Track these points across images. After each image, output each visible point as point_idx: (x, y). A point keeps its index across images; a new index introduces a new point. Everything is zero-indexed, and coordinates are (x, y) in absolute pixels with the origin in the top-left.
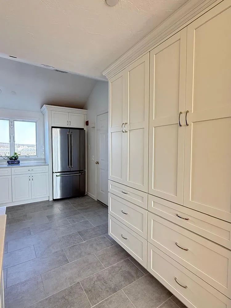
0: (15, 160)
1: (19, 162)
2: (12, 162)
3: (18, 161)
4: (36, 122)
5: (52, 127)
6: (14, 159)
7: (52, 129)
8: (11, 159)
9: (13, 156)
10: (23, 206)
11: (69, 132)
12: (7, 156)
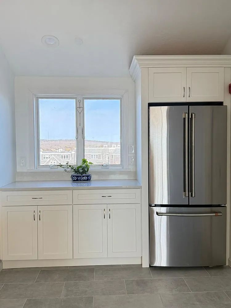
0: (82, 173)
1: (88, 179)
2: (77, 177)
3: (88, 176)
4: (121, 99)
5: (150, 105)
6: (81, 171)
7: (149, 108)
8: (77, 171)
9: (81, 167)
10: (91, 269)
11: (186, 113)
12: (70, 166)
